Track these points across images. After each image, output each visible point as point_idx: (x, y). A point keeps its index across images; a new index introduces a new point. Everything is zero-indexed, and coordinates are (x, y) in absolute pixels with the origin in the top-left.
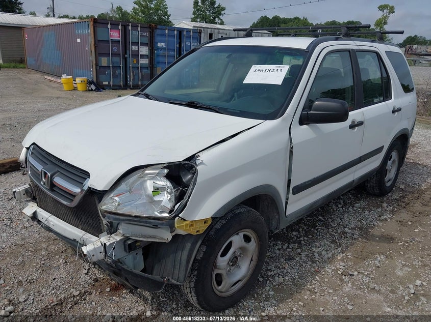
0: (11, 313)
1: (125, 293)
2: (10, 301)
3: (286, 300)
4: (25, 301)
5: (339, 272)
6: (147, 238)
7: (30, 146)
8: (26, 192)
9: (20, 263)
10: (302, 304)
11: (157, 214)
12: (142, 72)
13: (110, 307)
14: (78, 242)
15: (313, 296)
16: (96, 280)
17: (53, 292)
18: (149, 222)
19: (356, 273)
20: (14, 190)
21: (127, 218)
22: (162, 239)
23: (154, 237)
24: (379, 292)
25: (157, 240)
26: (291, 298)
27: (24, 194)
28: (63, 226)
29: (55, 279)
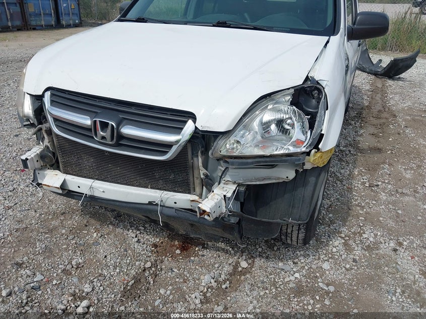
0: (88, 308)
1: (199, 250)
2: (74, 295)
3: (347, 218)
4: (93, 290)
5: (366, 185)
6: (263, 180)
7: (44, 93)
8: (42, 156)
9: (44, 250)
10: (363, 218)
11: (292, 150)
12: (9, 9)
13: (195, 268)
14: (157, 205)
15: (365, 210)
16: (155, 246)
17: (118, 271)
18: (284, 160)
19: (380, 183)
20: (23, 157)
21: (257, 160)
22: (279, 178)
23: (270, 179)
24: (407, 195)
25: (274, 181)
26: (349, 216)
27: (37, 161)
28: (122, 190)
29: (106, 257)
